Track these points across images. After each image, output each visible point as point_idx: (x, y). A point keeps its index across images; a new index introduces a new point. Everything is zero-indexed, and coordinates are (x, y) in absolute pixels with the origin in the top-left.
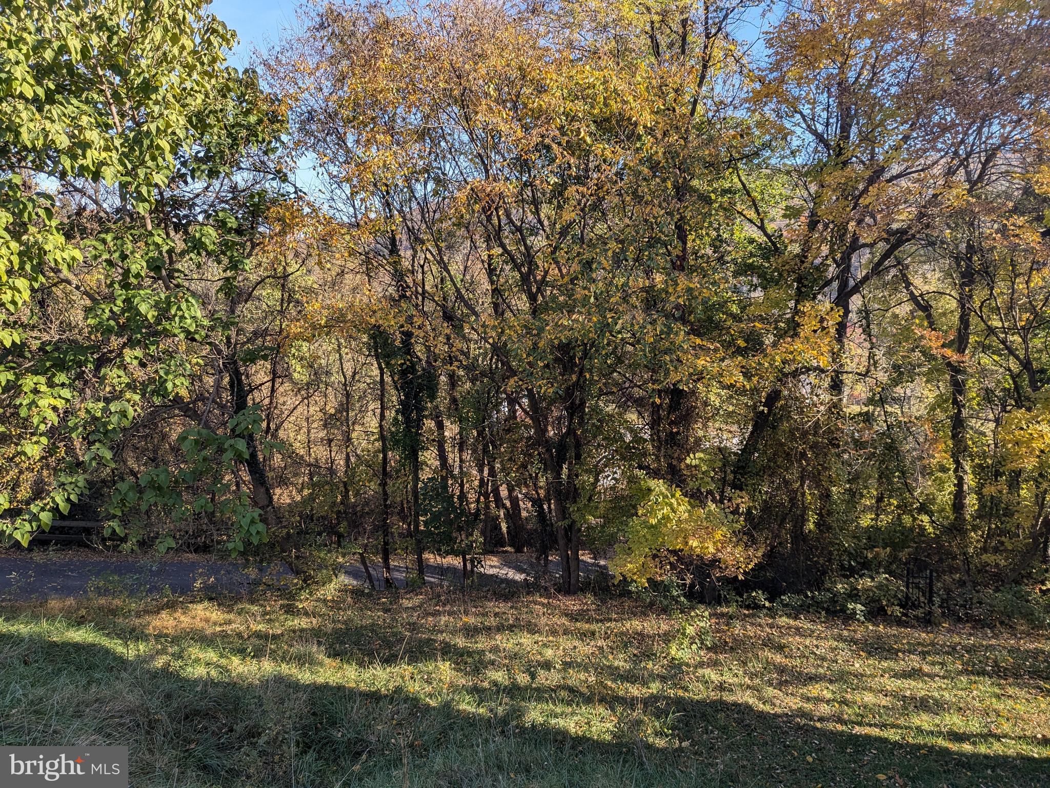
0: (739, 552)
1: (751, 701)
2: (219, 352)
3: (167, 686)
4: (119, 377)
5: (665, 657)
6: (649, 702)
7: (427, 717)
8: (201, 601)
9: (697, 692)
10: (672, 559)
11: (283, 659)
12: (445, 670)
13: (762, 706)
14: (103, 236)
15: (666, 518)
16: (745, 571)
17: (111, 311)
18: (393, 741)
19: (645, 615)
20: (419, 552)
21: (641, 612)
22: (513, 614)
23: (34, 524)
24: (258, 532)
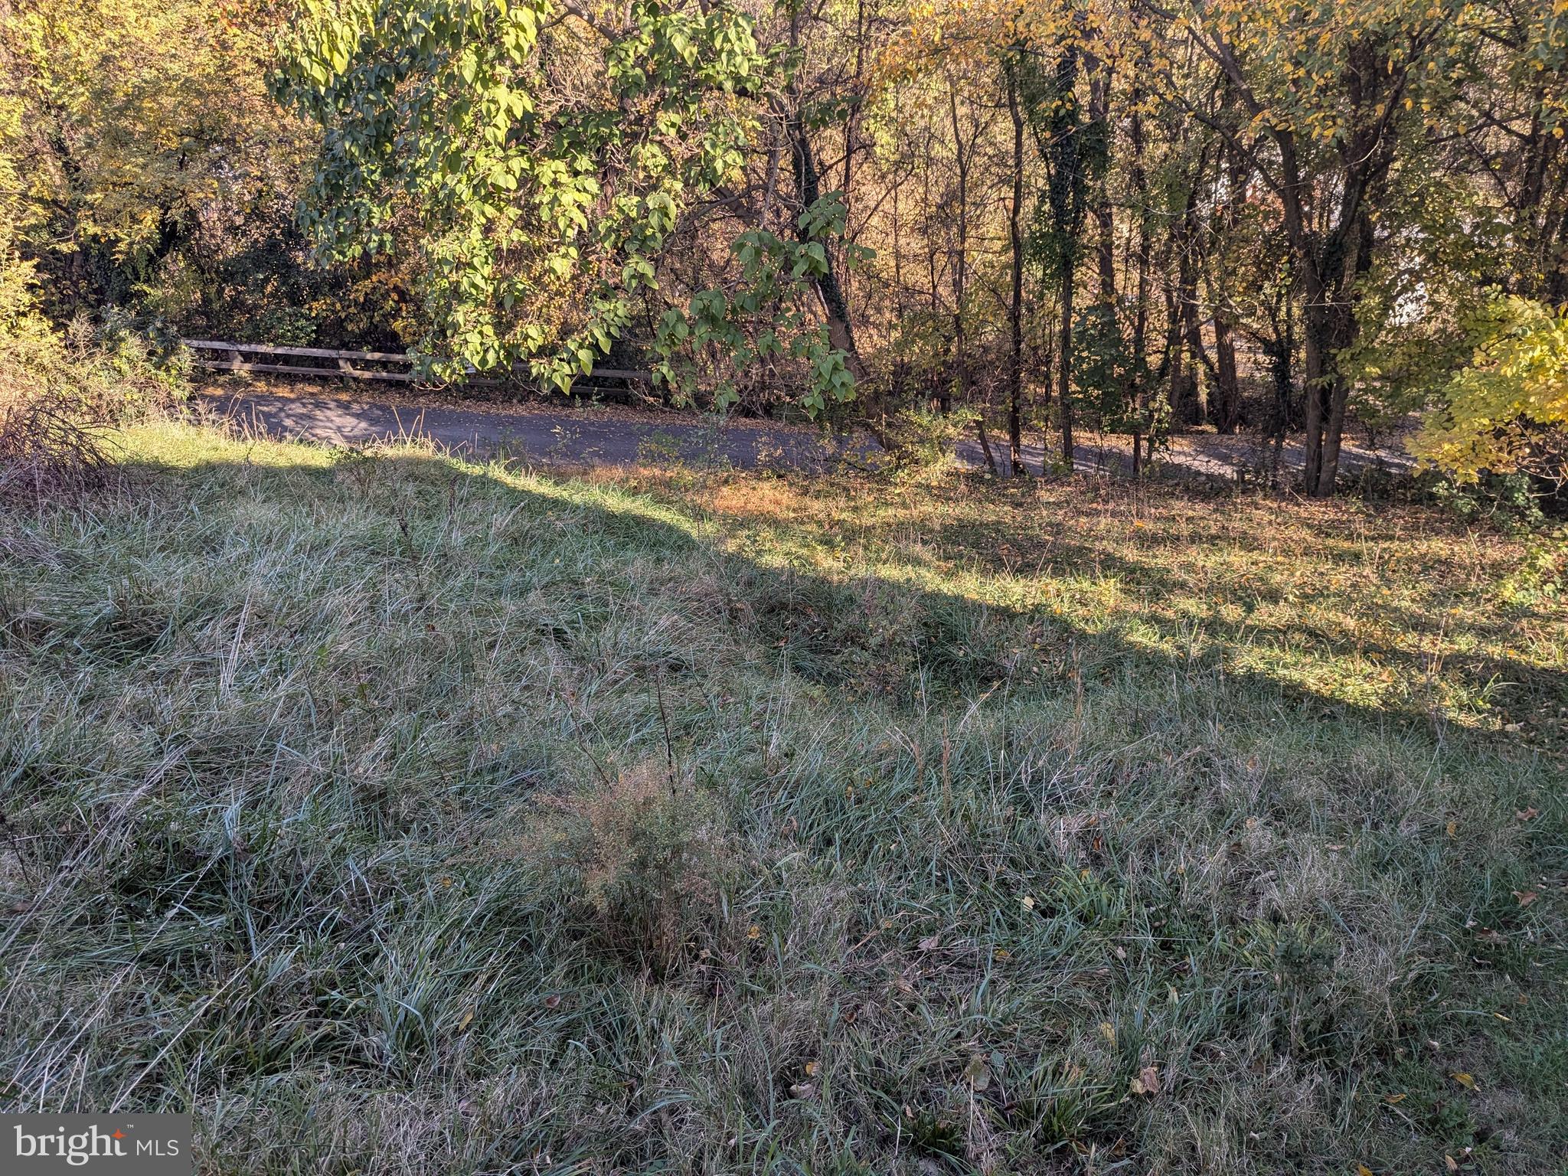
2: (782, 108)
4: (654, 156)
5: (1489, 600)
6: (1452, 663)
7: (1084, 644)
8: (768, 479)
9: (1545, 655)
10: (1535, 439)
12: (1109, 591)
15: (1535, 368)
17: (636, 51)
18: (1035, 669)
19: (1457, 533)
20: (1067, 424)
21: (1451, 529)
22: (1216, 521)
23: (573, 365)
24: (843, 384)
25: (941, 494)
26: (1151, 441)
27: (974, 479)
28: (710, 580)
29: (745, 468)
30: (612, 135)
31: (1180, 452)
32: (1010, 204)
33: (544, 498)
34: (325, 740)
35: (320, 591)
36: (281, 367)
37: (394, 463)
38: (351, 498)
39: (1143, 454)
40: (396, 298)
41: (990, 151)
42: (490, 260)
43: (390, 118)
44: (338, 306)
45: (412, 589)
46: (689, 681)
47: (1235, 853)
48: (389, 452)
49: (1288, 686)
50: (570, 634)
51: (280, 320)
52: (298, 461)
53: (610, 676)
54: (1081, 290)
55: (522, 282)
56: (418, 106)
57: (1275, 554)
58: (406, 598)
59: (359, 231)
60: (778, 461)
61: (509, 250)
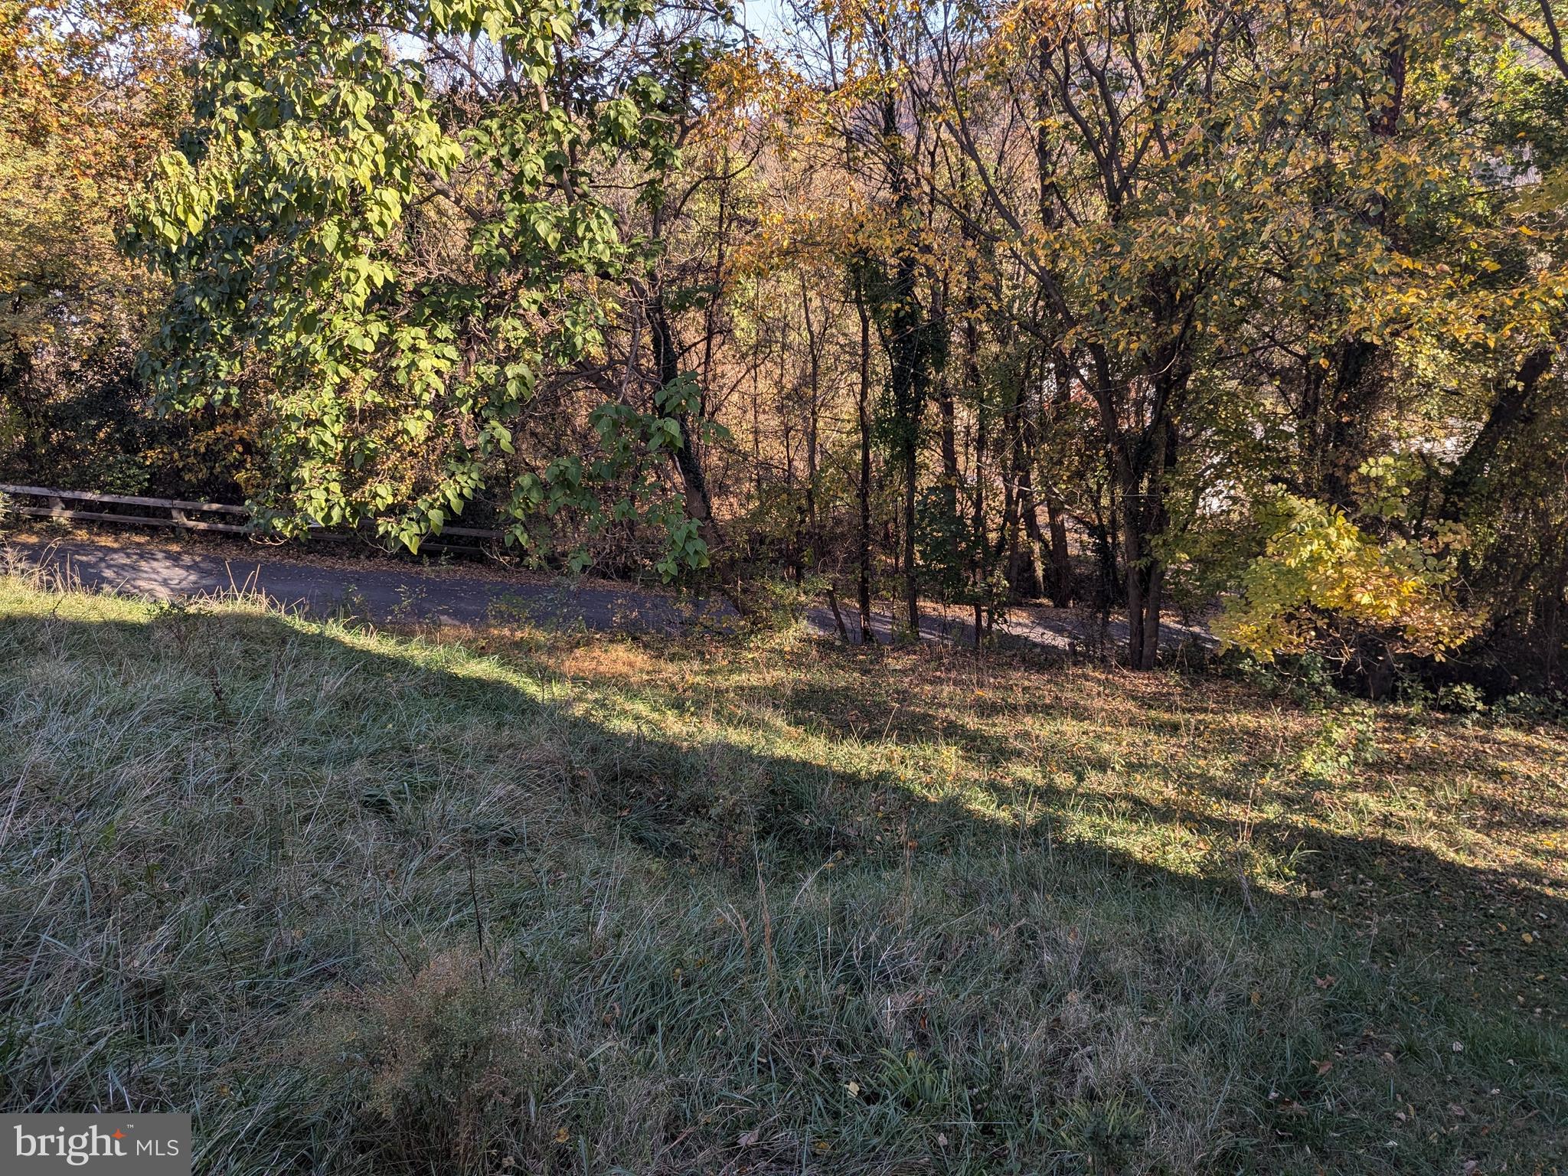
0: (1442, 620)
1: (1434, 846)
2: (642, 292)
3: (590, 738)
4: (515, 329)
5: (1292, 771)
6: (1261, 831)
7: (926, 813)
8: (622, 641)
9: (1343, 824)
10: (1319, 624)
11: (730, 722)
12: (949, 756)
13: (1452, 855)
14: (487, 122)
15: (1315, 559)
16: (1448, 648)
17: (501, 233)
18: (878, 838)
19: (1263, 707)
20: (912, 597)
21: (1257, 703)
22: (1050, 691)
23: (422, 524)
24: (696, 552)
25: (795, 660)
26: (990, 613)
27: (824, 645)
28: (551, 748)
29: (599, 629)
30: (474, 307)
31: (1018, 623)
32: (858, 388)
33: (383, 659)
34: (100, 930)
35: (115, 760)
36: (106, 516)
37: (219, 620)
38: (167, 657)
39: (984, 624)
40: (241, 449)
41: (842, 341)
42: (342, 418)
43: (245, 276)
44: (176, 455)
45: (222, 757)
46: (520, 856)
47: (1054, 1030)
48: (216, 607)
49: (1114, 855)
50: (395, 806)
51: (110, 467)
52: (113, 616)
53: (434, 852)
54: (923, 472)
55: (374, 441)
56: (275, 268)
57: (1103, 724)
58: (215, 767)
59: (203, 383)
60: (634, 623)
61: (361, 410)
